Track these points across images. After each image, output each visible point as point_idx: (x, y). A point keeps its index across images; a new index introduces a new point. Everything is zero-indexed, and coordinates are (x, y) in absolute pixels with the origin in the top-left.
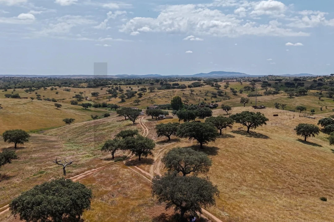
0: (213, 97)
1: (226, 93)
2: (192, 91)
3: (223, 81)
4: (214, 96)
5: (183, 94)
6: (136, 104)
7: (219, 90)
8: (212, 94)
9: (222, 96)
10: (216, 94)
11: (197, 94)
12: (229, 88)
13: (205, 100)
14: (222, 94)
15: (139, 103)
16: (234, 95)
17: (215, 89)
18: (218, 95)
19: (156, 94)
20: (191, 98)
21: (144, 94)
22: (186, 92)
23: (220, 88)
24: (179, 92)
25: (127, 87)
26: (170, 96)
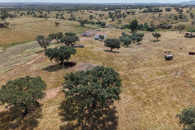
0: (174, 19)
1: (185, 16)
2: (160, 14)
3: (188, 7)
4: (176, 18)
5: (153, 16)
6: (119, 23)
7: (182, 14)
8: (174, 17)
9: (182, 18)
10: (177, 17)
11: (163, 17)
12: (189, 13)
13: (168, 21)
14: (182, 17)
15: (121, 22)
16: (192, 18)
17: (179, 13)
18: (179, 18)
19: (135, 16)
20: (158, 19)
21: (128, 16)
22: (155, 15)
23: (182, 13)
24: (151, 15)
25: (125, 11)
26: (143, 18)
